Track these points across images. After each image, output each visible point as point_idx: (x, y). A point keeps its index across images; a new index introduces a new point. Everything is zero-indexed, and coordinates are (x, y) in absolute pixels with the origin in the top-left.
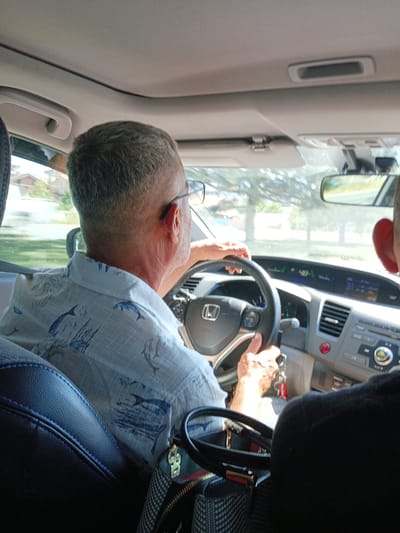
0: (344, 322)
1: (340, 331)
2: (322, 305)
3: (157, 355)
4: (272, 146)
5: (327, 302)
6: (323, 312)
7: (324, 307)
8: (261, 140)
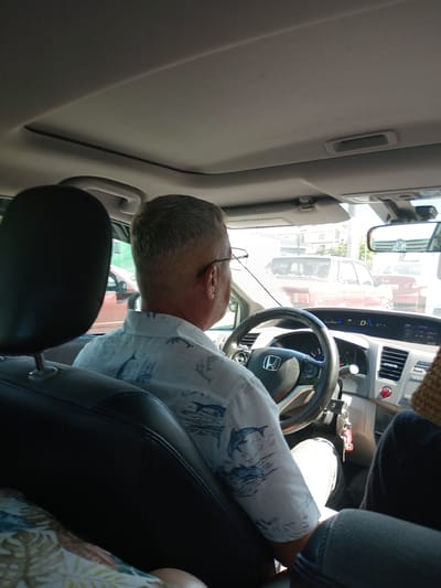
0: (403, 366)
1: (400, 375)
2: (380, 350)
3: (209, 369)
4: (317, 206)
5: (385, 348)
6: (383, 357)
7: (383, 353)
8: (307, 201)
